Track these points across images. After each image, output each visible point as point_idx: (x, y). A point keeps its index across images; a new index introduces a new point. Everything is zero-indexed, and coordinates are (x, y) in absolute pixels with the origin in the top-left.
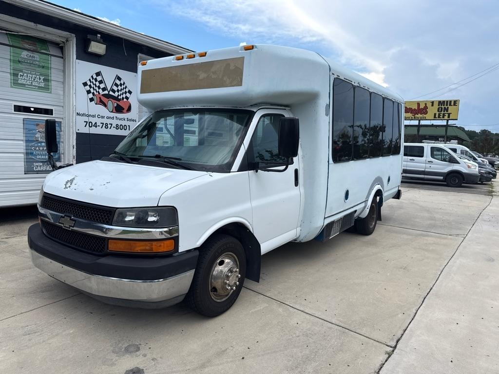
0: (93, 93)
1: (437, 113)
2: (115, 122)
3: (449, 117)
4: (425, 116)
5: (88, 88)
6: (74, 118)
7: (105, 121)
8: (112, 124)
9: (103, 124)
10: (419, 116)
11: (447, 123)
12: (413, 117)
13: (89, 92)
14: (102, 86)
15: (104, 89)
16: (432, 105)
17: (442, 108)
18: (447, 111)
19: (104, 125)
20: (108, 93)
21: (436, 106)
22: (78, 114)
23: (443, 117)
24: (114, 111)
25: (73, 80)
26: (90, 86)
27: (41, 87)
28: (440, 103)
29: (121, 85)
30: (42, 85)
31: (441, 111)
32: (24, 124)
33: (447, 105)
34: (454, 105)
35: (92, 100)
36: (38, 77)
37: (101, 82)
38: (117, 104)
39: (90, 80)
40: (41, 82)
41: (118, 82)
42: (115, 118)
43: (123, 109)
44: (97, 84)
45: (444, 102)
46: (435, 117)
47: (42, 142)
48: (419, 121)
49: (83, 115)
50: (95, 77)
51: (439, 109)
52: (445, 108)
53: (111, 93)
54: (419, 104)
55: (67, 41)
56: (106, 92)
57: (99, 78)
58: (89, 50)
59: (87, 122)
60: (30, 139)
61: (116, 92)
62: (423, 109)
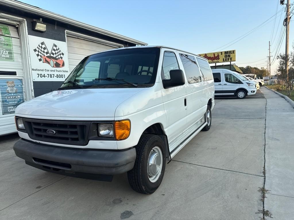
0: (41, 56)
1: (225, 58)
2: (56, 73)
3: (231, 60)
4: (218, 60)
5: (37, 53)
6: (31, 72)
7: (50, 73)
8: (54, 75)
9: (49, 75)
10: (215, 60)
11: (231, 63)
12: (212, 61)
13: (38, 55)
14: (46, 51)
15: (47, 53)
16: (222, 54)
17: (227, 55)
18: (230, 57)
19: (50, 76)
20: (49, 55)
21: (224, 54)
22: (33, 70)
23: (228, 60)
24: (55, 66)
25: (27, 48)
26: (38, 51)
27: (8, 58)
28: (225, 52)
29: (57, 50)
30: (8, 56)
31: (227, 57)
33: (229, 53)
34: (233, 53)
35: (40, 60)
36: (4, 51)
37: (45, 49)
38: (56, 62)
39: (38, 47)
40: (7, 55)
41: (55, 48)
42: (55, 71)
43: (60, 65)
44: (43, 50)
45: (227, 52)
46: (224, 61)
47: (12, 93)
48: (216, 63)
49: (36, 70)
50: (41, 45)
51: (225, 56)
52: (228, 55)
53: (52, 55)
54: (214, 54)
55: (21, 23)
56: (48, 55)
57: (43, 46)
58: (36, 29)
59: (39, 74)
60: (4, 92)
61: (55, 55)
62: (217, 57)
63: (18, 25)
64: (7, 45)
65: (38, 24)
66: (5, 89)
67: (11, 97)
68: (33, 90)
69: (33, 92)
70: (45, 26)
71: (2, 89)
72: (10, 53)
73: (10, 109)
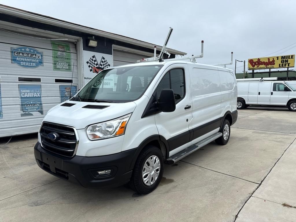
0: (92, 67)
1: (281, 64)
3: (289, 65)
4: (273, 66)
5: (89, 64)
6: (83, 80)
10: (270, 66)
11: (288, 69)
12: (266, 67)
13: (89, 66)
14: (96, 63)
15: (97, 64)
16: (278, 59)
17: (284, 60)
18: (287, 62)
21: (280, 59)
22: (85, 78)
23: (285, 66)
25: (82, 60)
26: (90, 63)
27: (67, 69)
28: (282, 57)
29: (105, 62)
30: (67, 68)
31: (284, 62)
32: (60, 88)
34: (292, 58)
35: (91, 70)
36: (65, 64)
37: (95, 61)
39: (90, 60)
40: (67, 66)
41: (103, 60)
44: (93, 62)
45: (285, 57)
46: (280, 66)
47: (68, 97)
48: (270, 69)
49: (87, 78)
50: (92, 58)
51: (282, 61)
52: (286, 60)
53: (100, 66)
54: (269, 59)
55: (78, 41)
56: (98, 66)
57: (94, 59)
58: (89, 45)
60: (63, 95)
61: (103, 66)
62: (272, 62)
63: (76, 42)
64: (67, 59)
65: (91, 41)
66: (63, 94)
70: (96, 42)
71: (62, 94)
72: (69, 65)
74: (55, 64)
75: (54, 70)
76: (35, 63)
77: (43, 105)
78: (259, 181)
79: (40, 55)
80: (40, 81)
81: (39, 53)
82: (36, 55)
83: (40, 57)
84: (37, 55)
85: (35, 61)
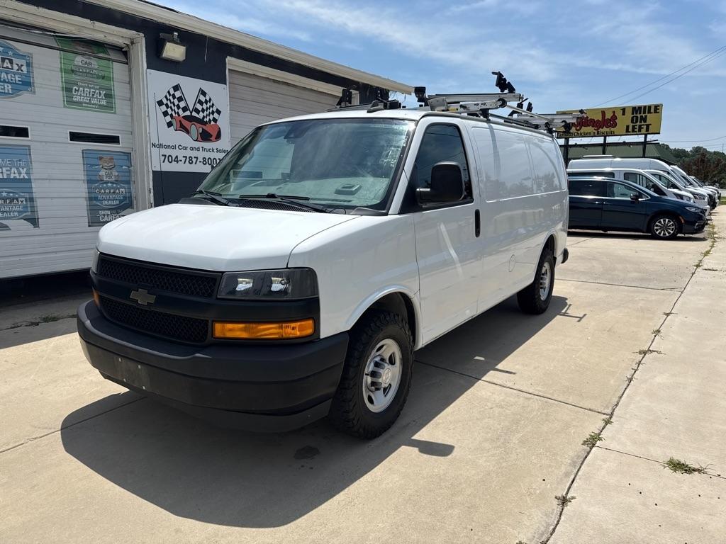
0: (171, 115)
1: (631, 125)
2: (201, 155)
3: (647, 130)
4: (612, 129)
6: (149, 151)
7: (189, 153)
8: (197, 158)
9: (186, 157)
10: (605, 130)
11: (646, 138)
12: (596, 132)
13: (165, 114)
14: (182, 104)
15: (185, 109)
16: (624, 114)
17: (637, 117)
18: (645, 122)
19: (188, 160)
20: (189, 114)
21: (629, 114)
22: (154, 145)
23: (640, 130)
24: (199, 139)
26: (167, 105)
27: (103, 106)
28: (634, 109)
29: (206, 102)
30: (104, 102)
31: (637, 122)
32: (83, 157)
33: (644, 113)
34: (655, 112)
35: (170, 124)
36: (97, 91)
37: (180, 99)
38: (203, 129)
39: (166, 97)
40: (102, 99)
41: (202, 98)
42: (201, 149)
43: (211, 136)
44: (176, 102)
45: (640, 108)
46: (627, 131)
47: (108, 183)
48: (605, 137)
49: (160, 146)
50: (172, 92)
51: (633, 118)
52: (641, 117)
54: (603, 113)
55: (132, 43)
56: (188, 113)
57: (178, 94)
58: (164, 55)
59: (165, 156)
60: (93, 178)
61: (201, 113)
62: (610, 120)
63: (128, 45)
64: (103, 78)
65: (169, 45)
66: (95, 173)
67: (108, 191)
68: (152, 191)
69: (152, 194)
70: (182, 49)
71: (90, 173)
73: (104, 215)
74: (69, 90)
75: (65, 107)
76: (9, 83)
77: (38, 200)
78: (607, 407)
79: (23, 62)
80: (28, 137)
81: (22, 57)
82: (11, 61)
83: (24, 68)
84: (15, 60)
85: (9, 77)
